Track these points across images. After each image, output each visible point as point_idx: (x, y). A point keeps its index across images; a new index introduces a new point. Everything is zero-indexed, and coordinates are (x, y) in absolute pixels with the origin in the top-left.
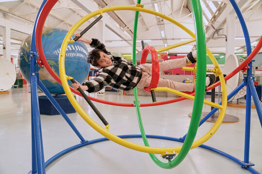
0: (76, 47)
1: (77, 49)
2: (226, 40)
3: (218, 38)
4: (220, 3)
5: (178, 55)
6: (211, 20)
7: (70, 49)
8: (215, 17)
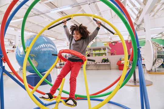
0: (48, 45)
1: (49, 46)
2: (145, 31)
3: (140, 30)
4: (139, 8)
5: (119, 42)
6: (136, 19)
7: (45, 46)
8: (138, 17)
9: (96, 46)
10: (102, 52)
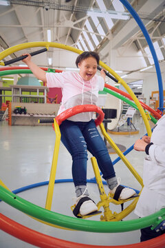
4: (103, 38)
8: (97, 50)
9: (28, 84)
10: (37, 95)
